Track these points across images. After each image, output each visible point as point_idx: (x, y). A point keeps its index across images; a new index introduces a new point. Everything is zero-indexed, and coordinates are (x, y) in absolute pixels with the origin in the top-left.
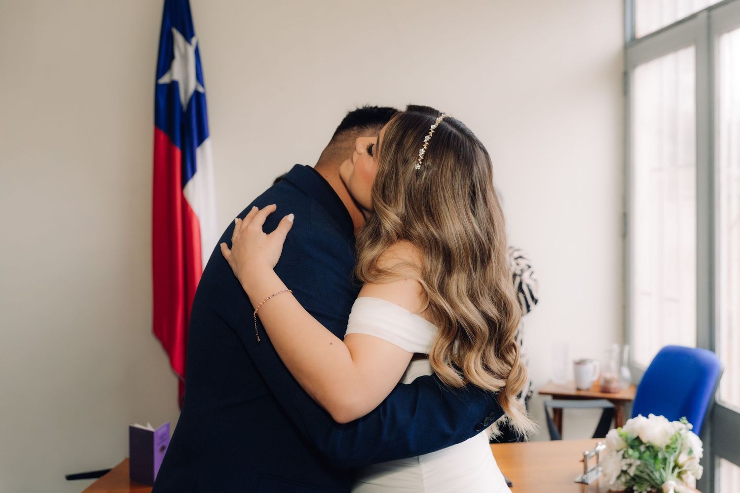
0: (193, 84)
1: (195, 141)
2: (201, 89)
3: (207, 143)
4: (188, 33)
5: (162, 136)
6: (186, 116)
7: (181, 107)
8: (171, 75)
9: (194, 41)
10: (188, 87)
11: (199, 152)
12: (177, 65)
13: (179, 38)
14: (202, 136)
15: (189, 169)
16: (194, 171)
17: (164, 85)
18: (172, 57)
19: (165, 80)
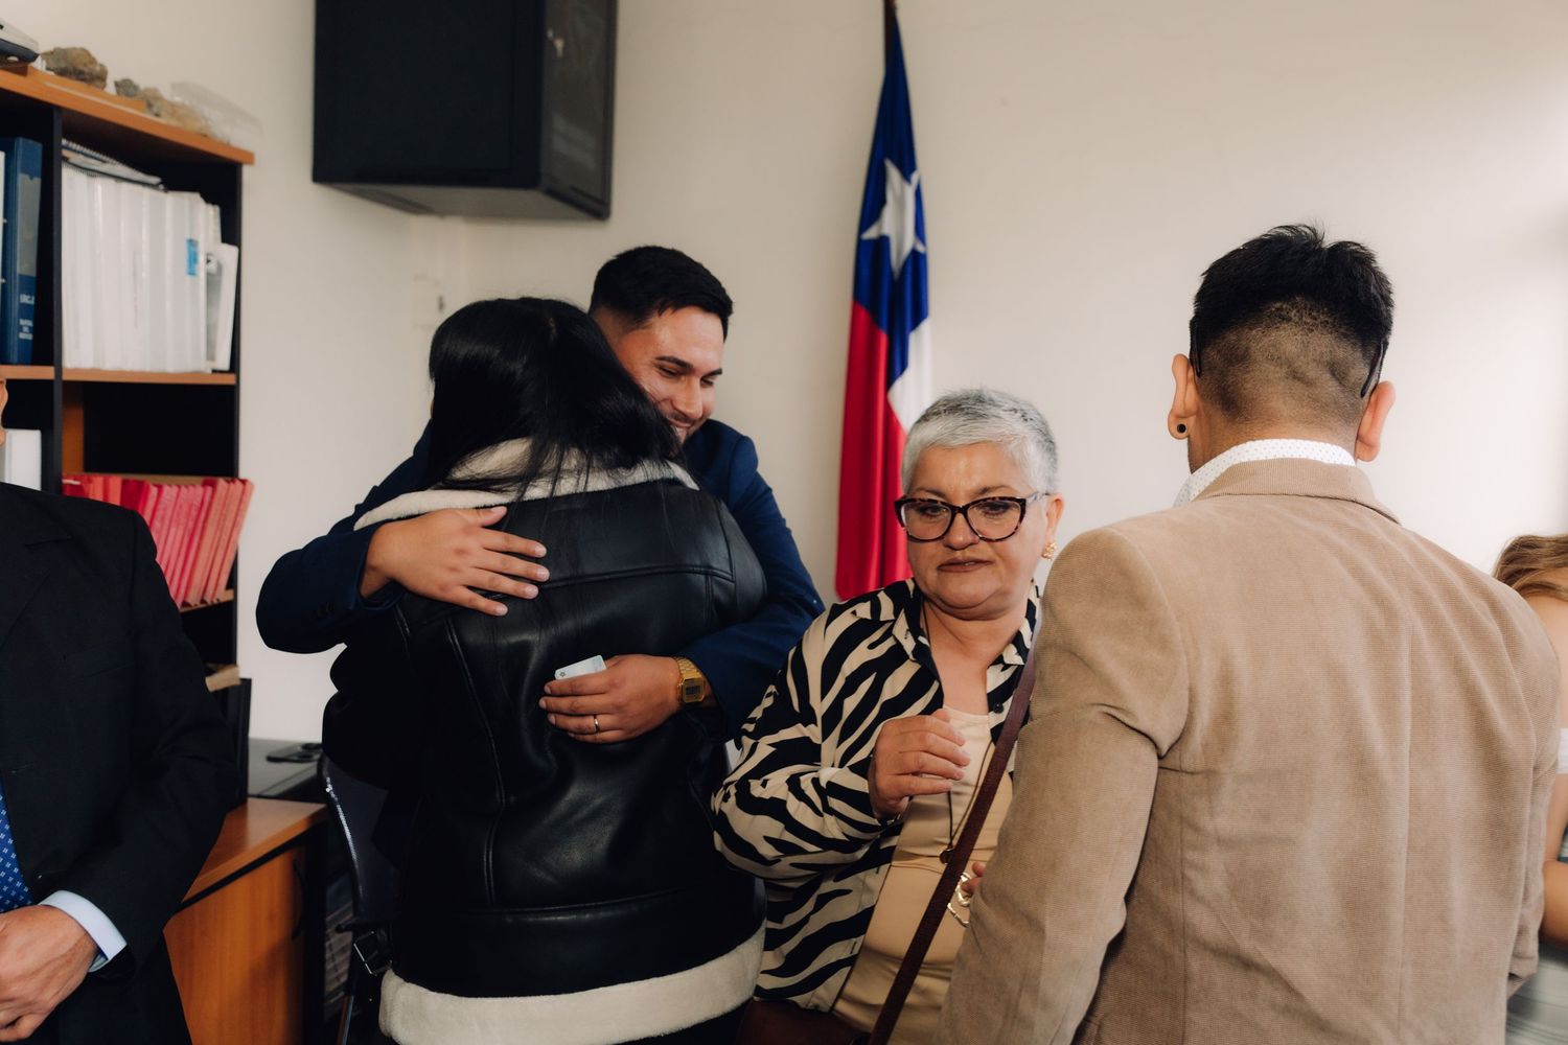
0: (909, 241)
1: (909, 323)
2: (920, 248)
3: (926, 327)
4: (907, 167)
5: (863, 315)
6: (897, 286)
7: (891, 273)
8: (880, 227)
9: (915, 177)
10: (903, 243)
11: (913, 338)
12: (889, 214)
13: (893, 174)
14: (919, 314)
15: (897, 363)
16: (904, 366)
17: (871, 241)
18: (882, 201)
19: (871, 234)
